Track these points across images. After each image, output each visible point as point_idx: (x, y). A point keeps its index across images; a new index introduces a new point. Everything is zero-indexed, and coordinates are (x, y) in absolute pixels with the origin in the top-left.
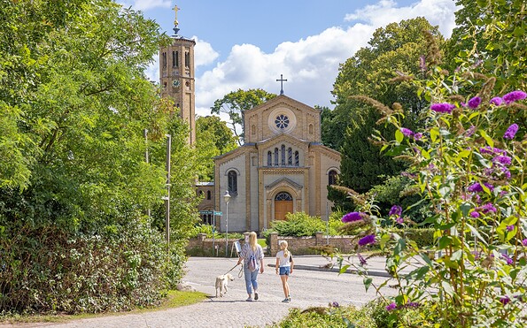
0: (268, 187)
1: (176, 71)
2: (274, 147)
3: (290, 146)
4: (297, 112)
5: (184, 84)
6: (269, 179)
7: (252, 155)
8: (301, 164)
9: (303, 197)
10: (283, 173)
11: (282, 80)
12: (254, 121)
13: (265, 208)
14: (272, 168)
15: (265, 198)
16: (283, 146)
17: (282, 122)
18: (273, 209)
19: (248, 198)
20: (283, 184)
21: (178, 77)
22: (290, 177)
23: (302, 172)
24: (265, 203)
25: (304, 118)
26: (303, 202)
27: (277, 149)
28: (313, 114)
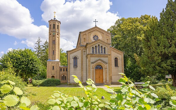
0: (92, 63)
1: (54, 30)
2: (95, 45)
3: (102, 45)
4: (102, 34)
5: (57, 34)
6: (93, 59)
7: (84, 50)
8: (106, 53)
9: (108, 67)
10: (99, 57)
11: (96, 22)
12: (85, 36)
13: (91, 72)
14: (94, 55)
15: (91, 68)
16: (99, 45)
17: (96, 38)
18: (95, 73)
19: (82, 68)
20: (99, 62)
21: (55, 32)
22: (102, 58)
23: (107, 57)
24: (91, 70)
25: (105, 36)
26: (108, 70)
27: (96, 46)
28: (108, 35)
